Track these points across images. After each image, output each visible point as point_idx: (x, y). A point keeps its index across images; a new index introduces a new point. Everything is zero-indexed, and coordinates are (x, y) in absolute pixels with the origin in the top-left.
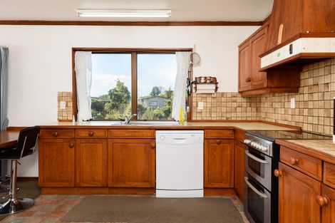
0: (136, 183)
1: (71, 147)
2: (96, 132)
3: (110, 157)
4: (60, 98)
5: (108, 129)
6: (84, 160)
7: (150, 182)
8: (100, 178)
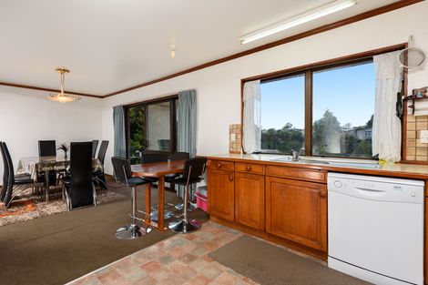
0: (300, 239)
1: (231, 181)
2: (253, 167)
3: (268, 198)
4: (232, 130)
5: (266, 165)
6: (243, 196)
7: (320, 243)
8: (257, 218)
